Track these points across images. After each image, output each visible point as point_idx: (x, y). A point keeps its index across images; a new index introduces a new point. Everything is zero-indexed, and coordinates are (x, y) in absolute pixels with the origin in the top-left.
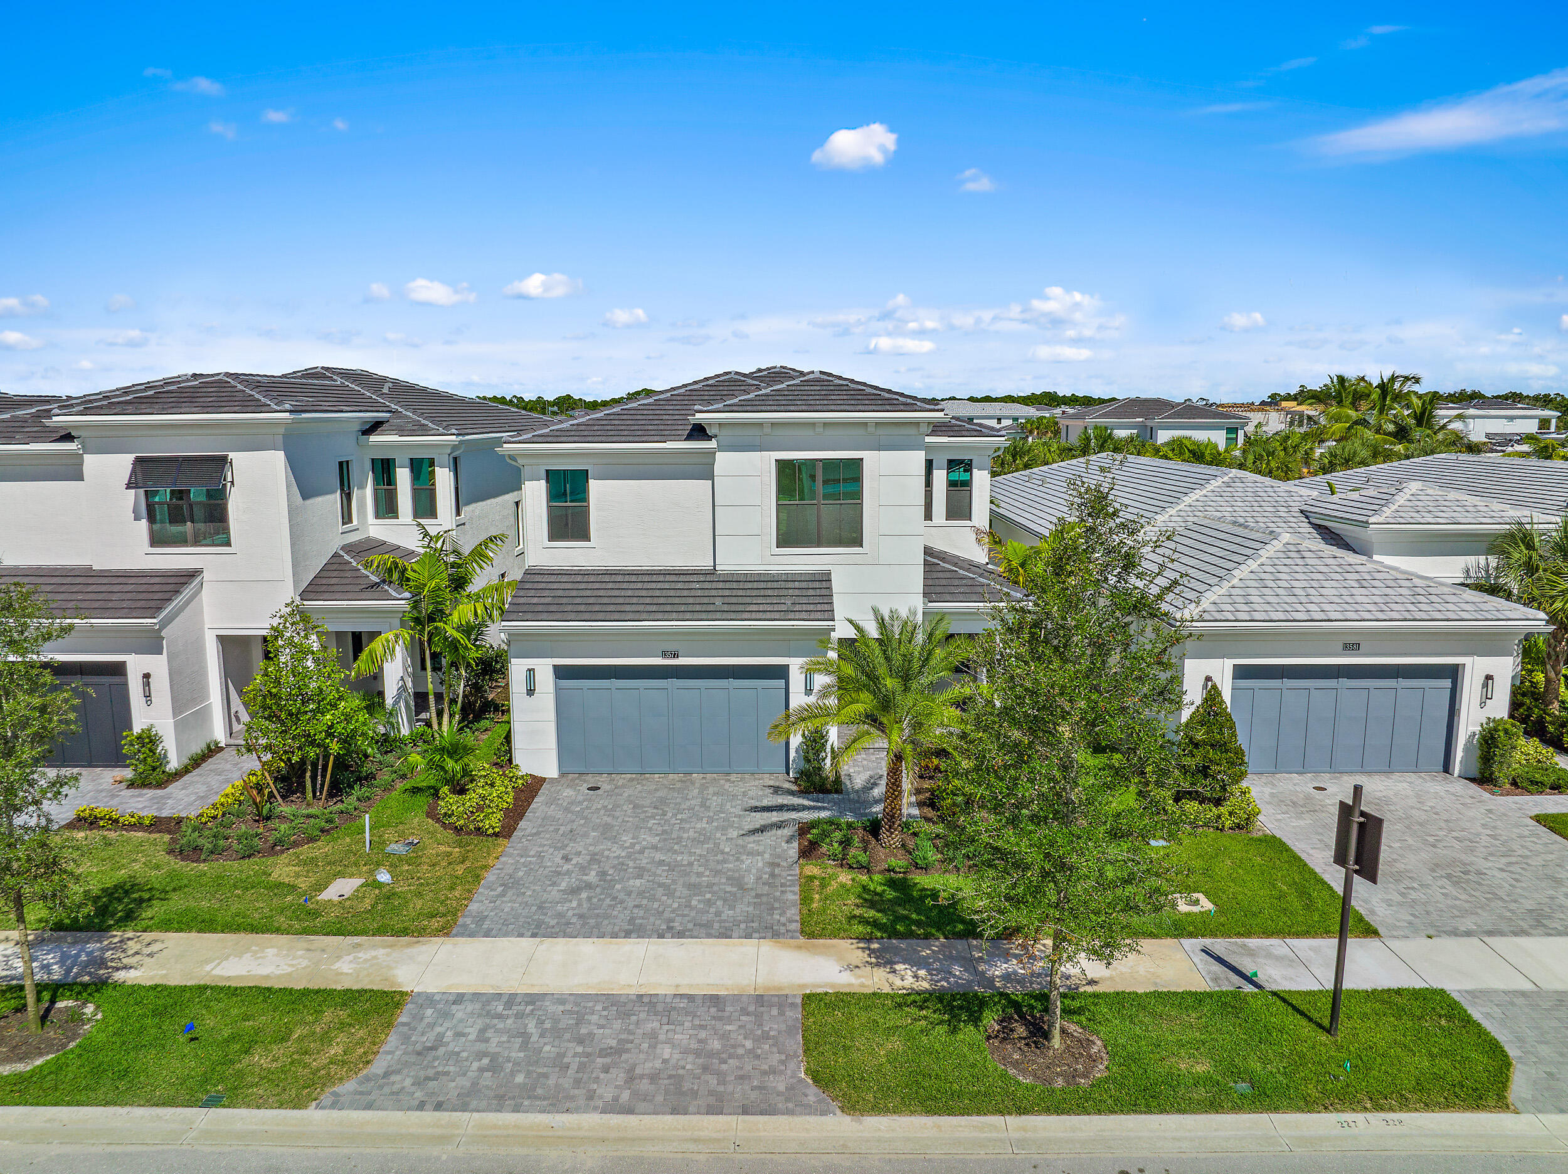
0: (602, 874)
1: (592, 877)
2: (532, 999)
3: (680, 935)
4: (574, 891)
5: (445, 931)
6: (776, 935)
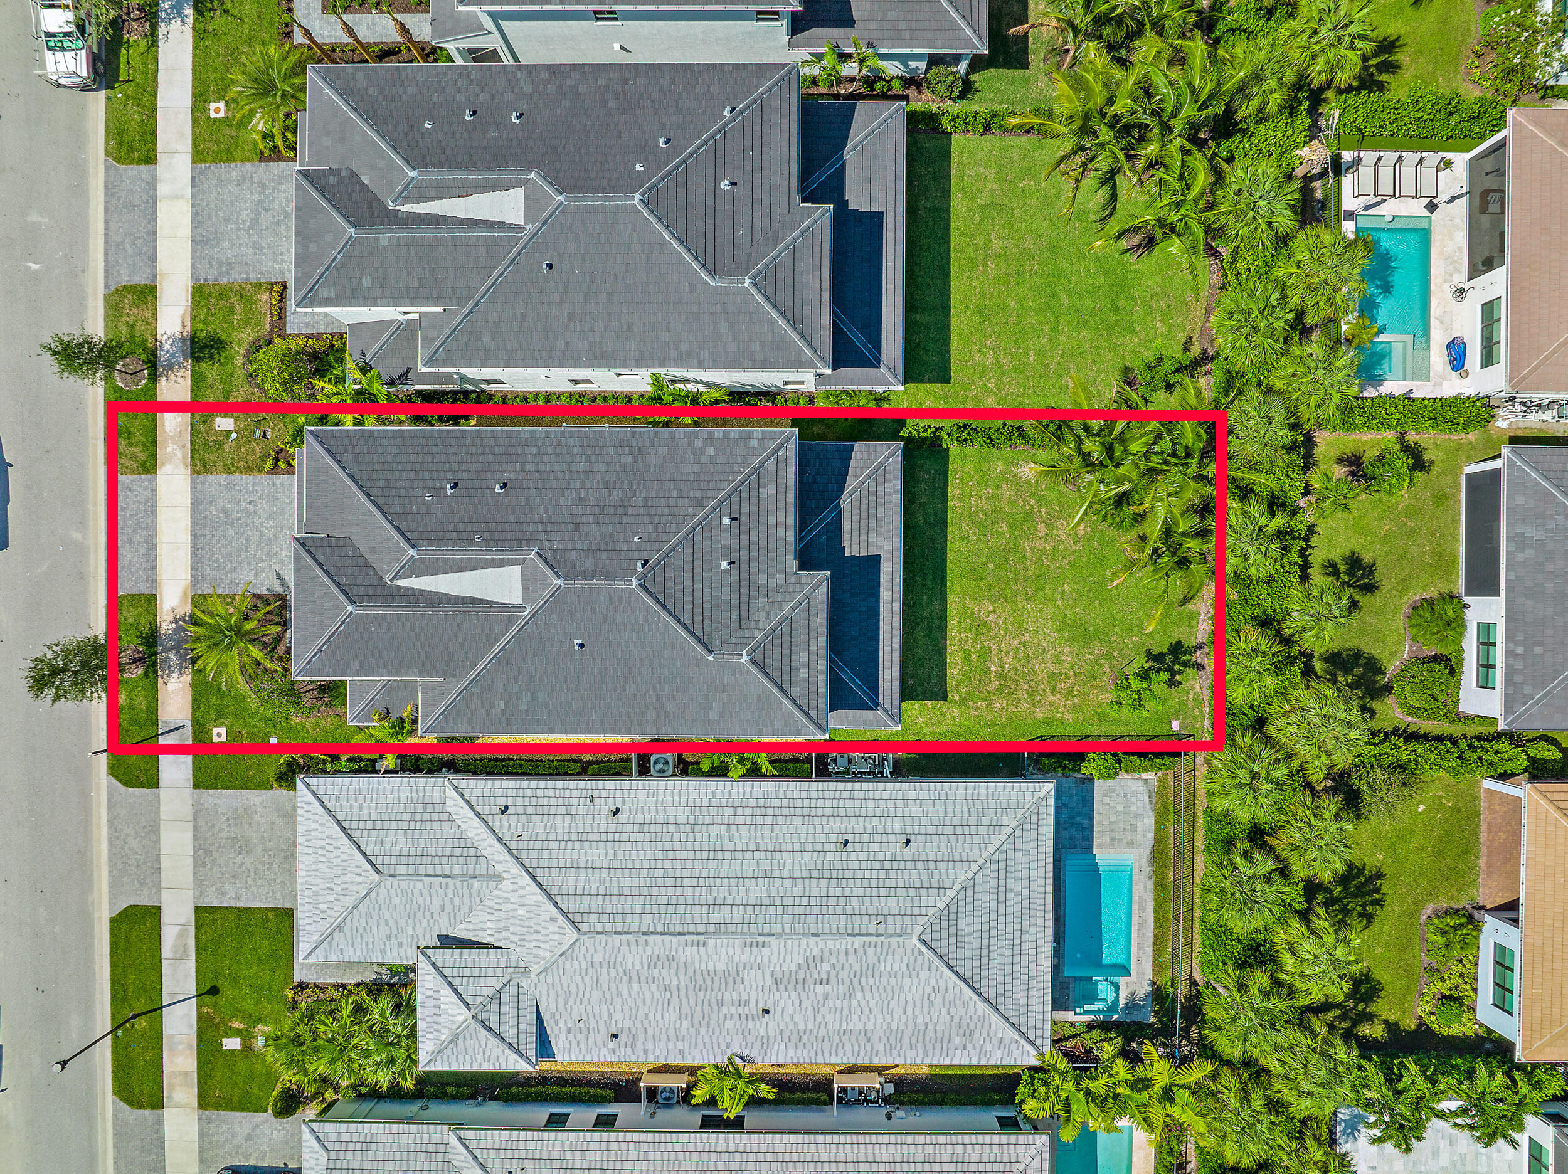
0: (238, 519)
1: (235, 515)
2: (154, 513)
3: (192, 553)
4: (224, 511)
5: (195, 472)
6: (193, 585)
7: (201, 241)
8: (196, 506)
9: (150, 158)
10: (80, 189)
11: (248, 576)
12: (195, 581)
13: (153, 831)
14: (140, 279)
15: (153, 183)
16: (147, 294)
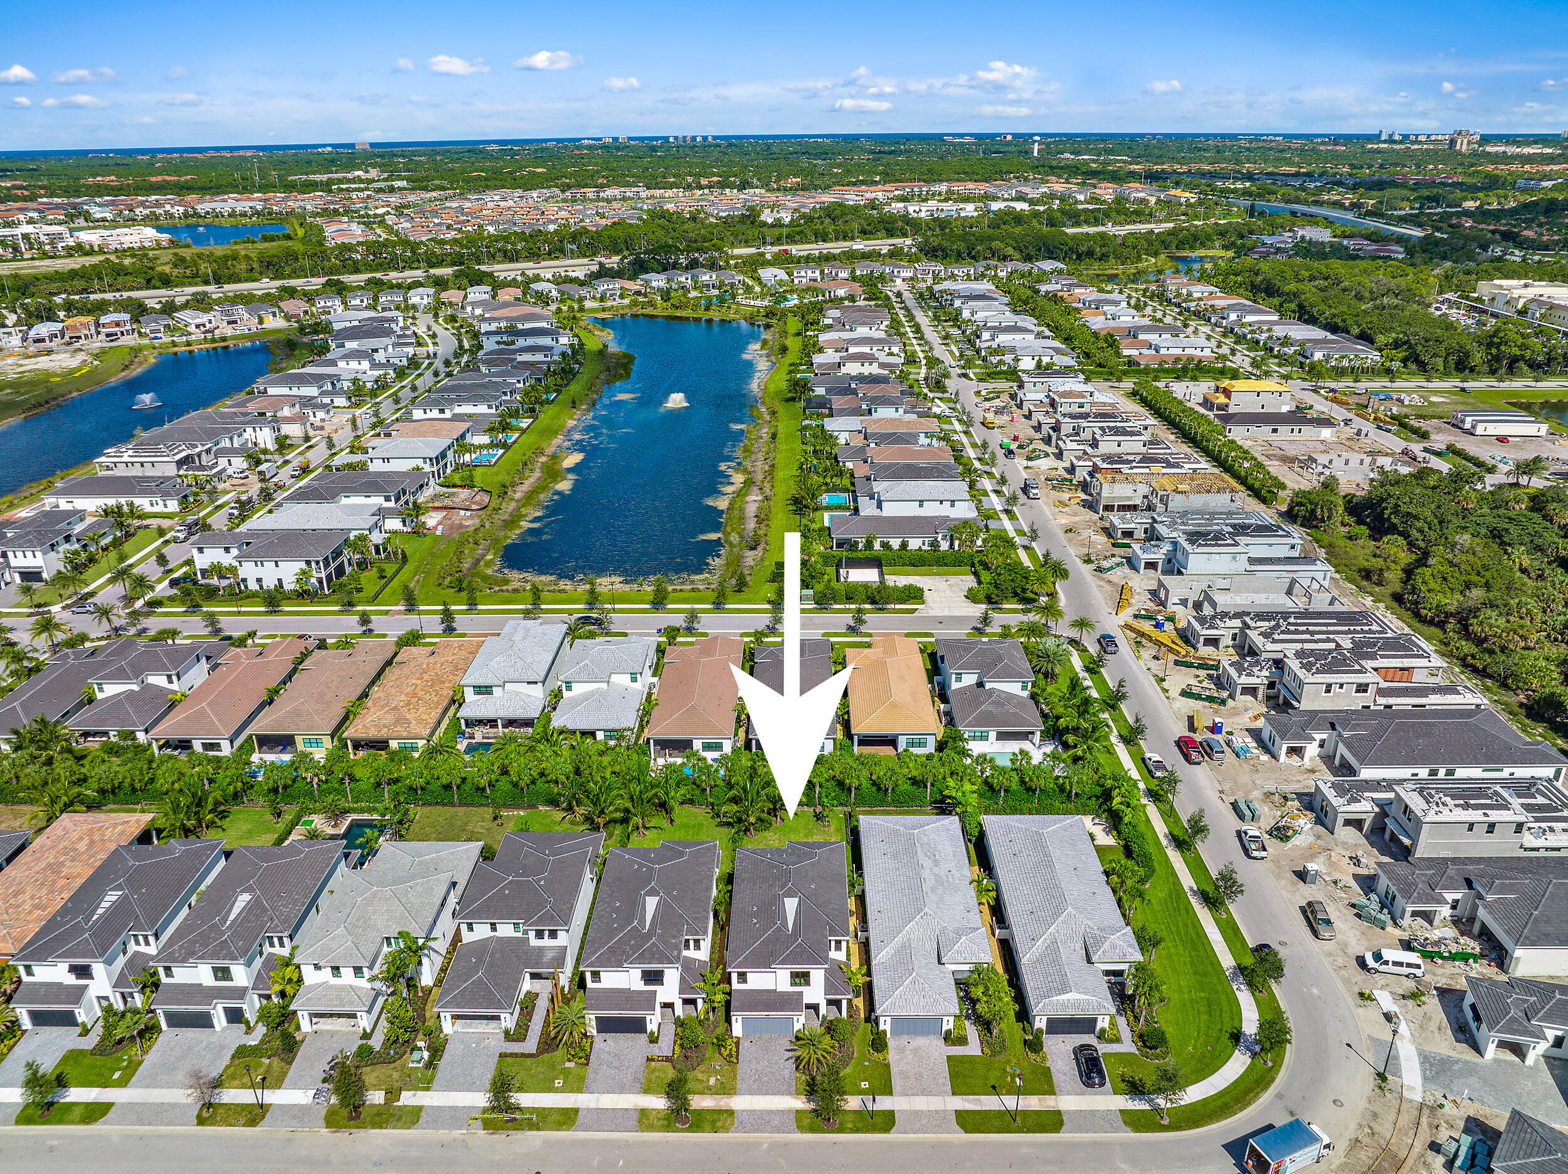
0: (760, 1075)
1: (758, 1076)
3: (775, 1095)
5: (735, 1093)
7: (622, 1089)
8: (752, 1093)
9: (576, 1111)
10: (584, 1143)
11: (787, 1072)
12: (790, 1094)
13: (917, 1114)
14: (636, 1116)
15: (589, 1110)
16: (643, 1112)
